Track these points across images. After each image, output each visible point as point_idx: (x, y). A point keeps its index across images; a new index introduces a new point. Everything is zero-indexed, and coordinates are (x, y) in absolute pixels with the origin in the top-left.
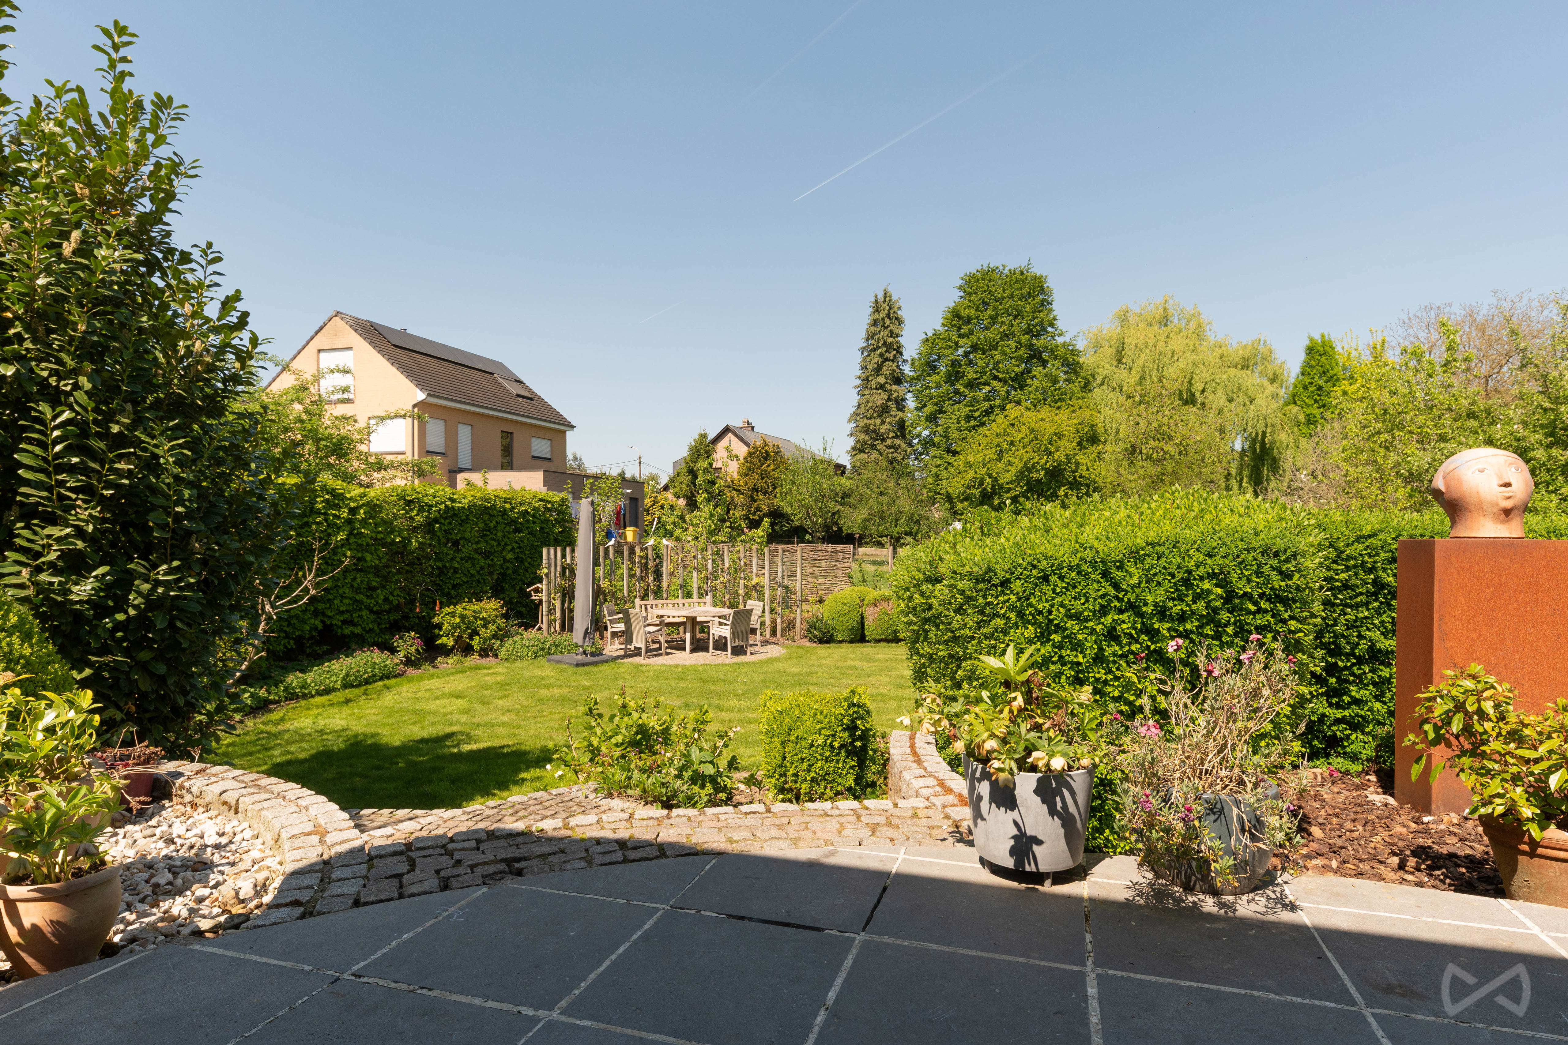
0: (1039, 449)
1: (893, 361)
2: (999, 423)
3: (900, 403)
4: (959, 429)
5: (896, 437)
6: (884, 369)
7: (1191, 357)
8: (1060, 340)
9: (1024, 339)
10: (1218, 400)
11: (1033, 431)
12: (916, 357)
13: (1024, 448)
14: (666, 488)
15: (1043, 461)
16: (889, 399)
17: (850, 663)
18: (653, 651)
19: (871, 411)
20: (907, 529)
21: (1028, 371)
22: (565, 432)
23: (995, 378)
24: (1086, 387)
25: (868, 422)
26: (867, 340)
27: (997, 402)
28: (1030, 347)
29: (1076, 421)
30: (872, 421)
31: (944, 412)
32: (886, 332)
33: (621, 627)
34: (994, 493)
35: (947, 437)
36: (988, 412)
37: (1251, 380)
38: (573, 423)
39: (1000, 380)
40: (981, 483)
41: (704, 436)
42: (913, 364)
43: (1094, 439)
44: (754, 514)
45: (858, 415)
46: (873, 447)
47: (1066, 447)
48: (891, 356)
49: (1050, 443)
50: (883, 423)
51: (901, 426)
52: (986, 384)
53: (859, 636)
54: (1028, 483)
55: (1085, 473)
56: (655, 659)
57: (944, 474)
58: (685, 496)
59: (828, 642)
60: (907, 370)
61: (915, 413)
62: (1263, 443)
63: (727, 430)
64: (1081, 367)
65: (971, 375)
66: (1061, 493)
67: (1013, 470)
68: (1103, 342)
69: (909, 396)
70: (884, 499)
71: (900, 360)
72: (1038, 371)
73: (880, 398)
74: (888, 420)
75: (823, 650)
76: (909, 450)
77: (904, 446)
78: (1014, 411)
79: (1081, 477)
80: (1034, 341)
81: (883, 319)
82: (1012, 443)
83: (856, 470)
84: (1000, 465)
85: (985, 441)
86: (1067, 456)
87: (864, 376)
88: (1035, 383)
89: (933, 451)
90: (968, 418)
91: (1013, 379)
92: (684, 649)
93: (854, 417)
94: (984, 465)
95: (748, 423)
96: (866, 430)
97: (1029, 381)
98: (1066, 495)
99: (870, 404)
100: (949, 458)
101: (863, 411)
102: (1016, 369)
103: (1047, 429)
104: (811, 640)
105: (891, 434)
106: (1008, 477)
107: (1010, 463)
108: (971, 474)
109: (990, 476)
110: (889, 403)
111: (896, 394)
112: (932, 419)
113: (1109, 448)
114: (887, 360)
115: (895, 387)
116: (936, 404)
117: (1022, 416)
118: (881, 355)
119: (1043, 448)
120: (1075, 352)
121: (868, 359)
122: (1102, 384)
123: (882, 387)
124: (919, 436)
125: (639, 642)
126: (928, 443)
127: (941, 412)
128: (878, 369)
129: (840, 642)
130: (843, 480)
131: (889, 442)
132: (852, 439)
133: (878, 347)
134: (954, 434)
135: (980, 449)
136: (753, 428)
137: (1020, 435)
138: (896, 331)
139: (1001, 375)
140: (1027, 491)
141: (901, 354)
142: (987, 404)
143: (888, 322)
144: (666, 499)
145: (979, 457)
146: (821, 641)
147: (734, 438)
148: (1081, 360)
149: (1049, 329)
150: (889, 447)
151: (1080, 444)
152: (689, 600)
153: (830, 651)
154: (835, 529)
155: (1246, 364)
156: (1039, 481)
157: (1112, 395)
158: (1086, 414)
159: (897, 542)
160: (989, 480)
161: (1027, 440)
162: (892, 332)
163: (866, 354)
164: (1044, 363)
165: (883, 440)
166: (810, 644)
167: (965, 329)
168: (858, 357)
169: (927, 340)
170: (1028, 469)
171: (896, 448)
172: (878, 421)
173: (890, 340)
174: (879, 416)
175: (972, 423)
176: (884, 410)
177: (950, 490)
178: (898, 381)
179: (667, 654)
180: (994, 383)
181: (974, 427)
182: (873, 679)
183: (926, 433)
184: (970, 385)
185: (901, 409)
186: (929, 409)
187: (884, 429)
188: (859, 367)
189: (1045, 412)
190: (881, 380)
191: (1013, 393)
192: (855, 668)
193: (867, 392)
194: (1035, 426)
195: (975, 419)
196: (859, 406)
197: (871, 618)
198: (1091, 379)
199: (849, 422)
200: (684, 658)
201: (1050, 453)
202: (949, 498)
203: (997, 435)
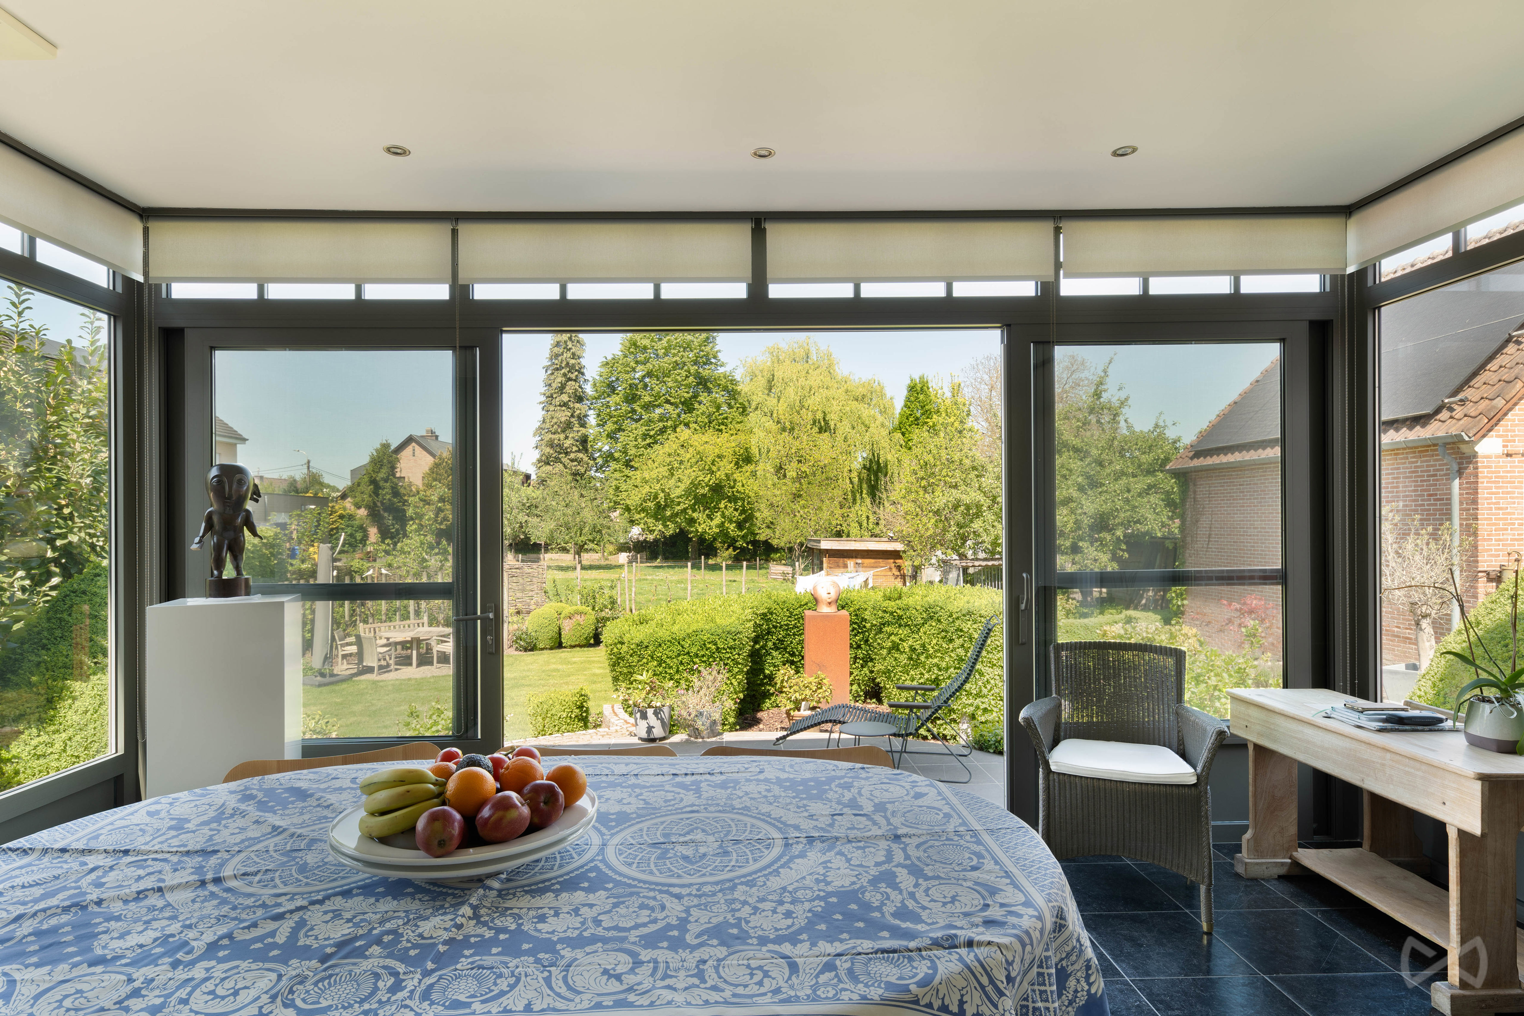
0: (704, 469)
1: (575, 381)
2: (670, 444)
3: (582, 421)
4: (636, 446)
5: (579, 451)
6: (567, 388)
7: (824, 393)
8: (721, 370)
9: (693, 369)
10: (844, 428)
11: (698, 453)
12: (598, 378)
13: (691, 467)
14: (344, 497)
15: (707, 479)
16: (572, 416)
17: (553, 666)
18: (384, 669)
19: (556, 427)
20: (590, 537)
21: (695, 396)
22: (235, 445)
23: (668, 402)
24: (744, 411)
25: (553, 436)
26: (551, 359)
27: (670, 423)
28: (698, 375)
29: (733, 444)
30: (556, 436)
31: (624, 430)
32: (569, 354)
33: (354, 649)
34: (666, 506)
35: (625, 453)
36: (663, 431)
37: (866, 412)
38: (245, 436)
39: (672, 404)
40: (656, 497)
41: (386, 446)
42: (595, 385)
43: (748, 459)
44: (441, 523)
45: (543, 429)
46: (558, 460)
47: (726, 467)
48: (573, 376)
49: (713, 464)
50: (567, 438)
51: (584, 441)
52: (659, 406)
53: (559, 645)
54: (695, 497)
55: (741, 489)
56: (386, 675)
57: (623, 487)
58: (367, 507)
59: (532, 650)
60: (589, 389)
61: (598, 429)
62: (878, 462)
63: (410, 440)
64: (739, 393)
65: (647, 399)
66: (722, 505)
67: (683, 487)
68: (757, 372)
69: (591, 412)
70: (569, 511)
71: (582, 380)
72: (703, 397)
73: (563, 415)
74: (571, 435)
75: (529, 657)
76: (591, 462)
77: (586, 459)
78: (684, 433)
79: (738, 492)
80: (701, 370)
81: (566, 342)
82: (681, 462)
83: (542, 482)
84: (672, 482)
85: (659, 459)
86: (727, 475)
87: (548, 394)
88: (702, 408)
89: (613, 465)
90: (645, 436)
91: (683, 403)
92: (411, 664)
93: (539, 431)
94: (658, 481)
95: (432, 432)
96: (551, 444)
97: (696, 405)
98: (726, 507)
99: (555, 420)
100: (627, 472)
101: (548, 425)
102: (686, 395)
103: (711, 452)
104: (517, 649)
105: (575, 449)
106: (678, 492)
107: (679, 480)
108: (647, 489)
109: (663, 491)
110: (573, 420)
111: (578, 412)
112: (612, 436)
113: (761, 466)
114: (570, 379)
115: (577, 405)
116: (616, 423)
117: (690, 439)
118: (565, 375)
119: (707, 467)
120: (733, 382)
121: (552, 377)
122: (756, 408)
123: (565, 404)
124: (600, 450)
125: (370, 661)
126: (609, 457)
127: (620, 430)
128: (562, 388)
129: (542, 649)
130: (529, 491)
131: (572, 456)
132: (537, 451)
133: (561, 368)
134: (632, 451)
135: (654, 466)
136: (437, 437)
137: (688, 456)
138: (578, 353)
139: (673, 400)
140: (694, 505)
141: (583, 374)
142: (661, 424)
143: (570, 345)
144: (345, 509)
145: (654, 474)
146: (526, 650)
147: (417, 447)
148: (739, 388)
149: (713, 360)
150: (572, 460)
151: (737, 463)
152: (408, 622)
153: (535, 657)
154: (522, 537)
155: (860, 399)
156: (704, 495)
157: (764, 419)
158: (742, 437)
159: (581, 549)
160: (662, 495)
161: (694, 460)
162: (574, 354)
163: (549, 372)
164: (710, 392)
165: (567, 453)
166: (517, 653)
167: (641, 357)
168: (542, 375)
169: (607, 364)
170: (695, 485)
171: (580, 461)
172: (562, 436)
173: (572, 361)
174: (563, 431)
175: (648, 441)
176: (568, 426)
177: (628, 502)
178: (580, 399)
179: (397, 670)
180: (668, 406)
181: (649, 445)
182: (573, 678)
183: (606, 448)
184: (647, 407)
185: (583, 425)
186: (610, 427)
187: (567, 443)
188: (543, 384)
189: (709, 436)
190: (565, 398)
191: (683, 416)
192: (558, 670)
193: (552, 408)
194: (701, 449)
195: (651, 437)
196: (544, 421)
197: (567, 628)
198: (746, 404)
199: (534, 435)
200: (412, 672)
201: (712, 472)
202: (628, 509)
203: (669, 455)
